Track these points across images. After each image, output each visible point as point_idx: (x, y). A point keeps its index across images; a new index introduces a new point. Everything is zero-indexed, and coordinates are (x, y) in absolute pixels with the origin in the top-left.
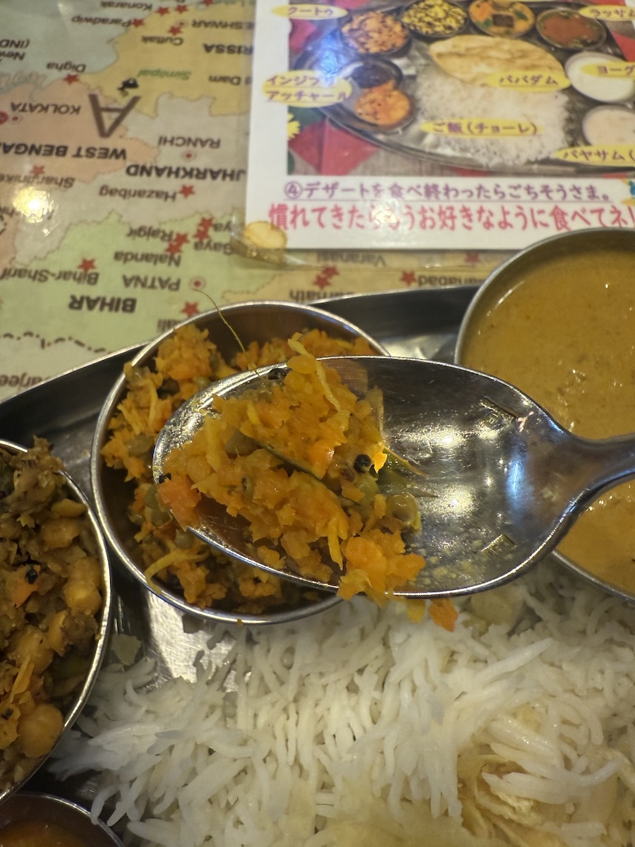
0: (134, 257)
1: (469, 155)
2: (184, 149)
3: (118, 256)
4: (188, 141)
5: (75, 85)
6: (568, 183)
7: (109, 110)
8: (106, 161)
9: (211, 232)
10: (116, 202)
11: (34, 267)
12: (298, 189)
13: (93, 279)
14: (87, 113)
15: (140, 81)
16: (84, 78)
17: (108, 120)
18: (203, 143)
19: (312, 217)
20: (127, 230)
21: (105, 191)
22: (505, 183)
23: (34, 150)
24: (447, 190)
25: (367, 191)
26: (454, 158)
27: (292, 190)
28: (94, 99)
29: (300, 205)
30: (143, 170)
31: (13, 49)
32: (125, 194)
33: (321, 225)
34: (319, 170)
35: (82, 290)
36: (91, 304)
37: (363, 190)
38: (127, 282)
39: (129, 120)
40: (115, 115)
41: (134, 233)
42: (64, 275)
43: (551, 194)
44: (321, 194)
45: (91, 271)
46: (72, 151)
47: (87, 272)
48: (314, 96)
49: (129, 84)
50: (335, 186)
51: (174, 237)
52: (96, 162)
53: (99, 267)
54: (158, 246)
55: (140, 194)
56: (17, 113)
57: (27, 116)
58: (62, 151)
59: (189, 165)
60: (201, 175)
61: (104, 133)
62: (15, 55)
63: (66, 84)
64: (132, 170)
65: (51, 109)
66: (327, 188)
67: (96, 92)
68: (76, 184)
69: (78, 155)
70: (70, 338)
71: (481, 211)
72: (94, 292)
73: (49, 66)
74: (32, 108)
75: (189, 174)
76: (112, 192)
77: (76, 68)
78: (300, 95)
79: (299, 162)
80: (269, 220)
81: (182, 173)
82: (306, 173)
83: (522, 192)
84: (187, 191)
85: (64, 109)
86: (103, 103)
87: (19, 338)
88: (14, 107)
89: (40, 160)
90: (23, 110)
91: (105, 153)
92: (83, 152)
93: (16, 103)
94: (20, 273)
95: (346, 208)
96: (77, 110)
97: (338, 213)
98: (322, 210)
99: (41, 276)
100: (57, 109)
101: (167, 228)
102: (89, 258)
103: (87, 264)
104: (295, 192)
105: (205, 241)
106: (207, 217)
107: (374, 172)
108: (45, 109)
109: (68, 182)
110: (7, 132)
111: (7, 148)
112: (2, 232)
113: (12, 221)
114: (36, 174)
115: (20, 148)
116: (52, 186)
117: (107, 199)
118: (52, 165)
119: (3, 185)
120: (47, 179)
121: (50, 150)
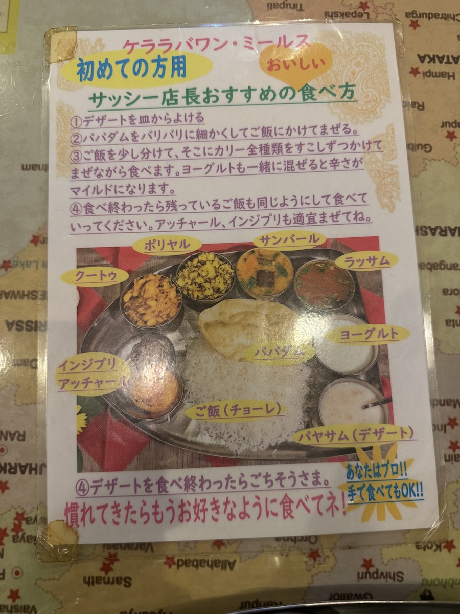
1: (223, 443)
6: (298, 468)
9: (24, 526)
12: (86, 486)
19: (97, 514)
22: (248, 471)
24: (202, 481)
25: (140, 486)
26: (210, 446)
27: (81, 488)
29: (89, 502)
33: (104, 522)
34: (102, 466)
37: (136, 485)
43: (284, 482)
44: (103, 490)
48: (99, 382)
50: (115, 482)
60: (13, 469)
66: (108, 485)
71: (227, 503)
75: (3, 469)
78: (87, 382)
80: (65, 518)
82: (92, 471)
83: (261, 481)
95: (123, 503)
97: (117, 509)
98: (104, 507)
104: (84, 490)
105: (20, 534)
106: (20, 511)
107: (146, 466)
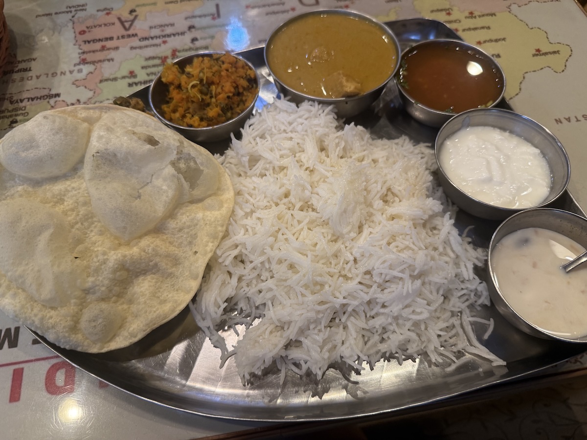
0: (149, 67)
2: (161, 29)
3: (143, 68)
4: (161, 26)
5: (110, 15)
7: (126, 21)
8: (131, 39)
10: (138, 51)
11: (111, 77)
13: (135, 76)
14: (118, 24)
15: (137, 9)
16: (113, 12)
17: (127, 25)
18: (167, 25)
20: (144, 59)
21: (132, 48)
23: (100, 40)
28: (119, 19)
30: (146, 39)
31: (81, 8)
32: (140, 48)
35: (132, 80)
36: (137, 84)
38: (148, 75)
39: (136, 23)
40: (130, 23)
41: (147, 59)
42: (124, 77)
45: (134, 74)
46: (115, 37)
47: (132, 74)
49: (132, 11)
51: (163, 58)
52: (126, 40)
53: (136, 72)
54: (157, 62)
55: (146, 46)
56: (89, 29)
57: (94, 29)
58: (111, 39)
59: (164, 33)
60: (169, 36)
61: (127, 29)
62: (82, 10)
63: (106, 16)
64: (142, 40)
65: (103, 26)
67: (120, 16)
68: (120, 48)
69: (118, 38)
72: (136, 80)
73: (98, 11)
74: (95, 27)
76: (135, 48)
77: (109, 9)
81: (161, 37)
84: (165, 42)
85: (108, 25)
86: (123, 19)
88: (87, 28)
89: (103, 43)
90: (92, 28)
91: (129, 36)
92: (120, 38)
93: (88, 26)
94: (107, 80)
96: (113, 24)
99: (115, 79)
100: (105, 25)
101: (160, 55)
102: (131, 70)
103: (131, 72)
108: (100, 26)
109: (117, 48)
110: (88, 37)
111: (89, 42)
112: (95, 69)
113: (98, 65)
114: (103, 48)
115: (94, 41)
116: (111, 51)
117: (134, 51)
118: (109, 44)
119: (92, 54)
120: (109, 49)
121: (107, 39)
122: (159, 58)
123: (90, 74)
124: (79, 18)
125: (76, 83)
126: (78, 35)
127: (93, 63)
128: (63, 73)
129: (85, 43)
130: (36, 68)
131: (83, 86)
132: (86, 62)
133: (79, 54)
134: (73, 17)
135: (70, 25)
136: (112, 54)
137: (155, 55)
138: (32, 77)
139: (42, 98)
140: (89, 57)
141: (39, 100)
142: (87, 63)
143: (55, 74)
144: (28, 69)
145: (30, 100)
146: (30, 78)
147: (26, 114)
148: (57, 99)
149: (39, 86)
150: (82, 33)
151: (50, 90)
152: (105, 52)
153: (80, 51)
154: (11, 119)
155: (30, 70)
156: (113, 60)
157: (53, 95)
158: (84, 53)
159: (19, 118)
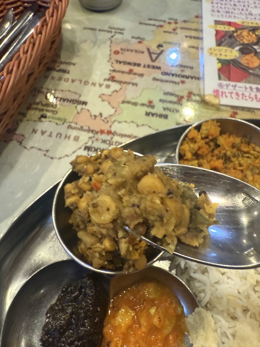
0: (166, 101)
2: (181, 68)
3: (161, 100)
4: (182, 66)
5: (141, 45)
7: (154, 53)
8: (154, 70)
9: (192, 96)
10: (159, 83)
11: (133, 101)
12: (223, 85)
13: (153, 107)
14: (146, 53)
15: (164, 45)
16: (144, 42)
17: (154, 56)
18: (187, 67)
19: (229, 95)
20: (163, 92)
21: (154, 79)
23: (129, 64)
25: (247, 88)
27: (220, 85)
28: (148, 50)
29: (224, 91)
30: (166, 74)
31: (119, 31)
32: (162, 81)
33: (232, 98)
34: (229, 79)
35: (149, 110)
36: (153, 115)
37: (246, 88)
38: (165, 109)
39: (161, 57)
40: (156, 55)
41: (166, 94)
42: (143, 105)
44: (230, 88)
45: (152, 105)
46: (142, 65)
47: (150, 104)
48: (226, 56)
49: (160, 46)
50: (235, 86)
51: (179, 96)
52: (151, 70)
53: (155, 103)
54: (174, 99)
55: (167, 81)
56: (123, 51)
57: (126, 53)
58: (139, 65)
59: (183, 74)
61: (153, 61)
62: (121, 33)
63: (138, 44)
64: (164, 74)
65: (134, 51)
66: (233, 86)
67: (149, 47)
68: (145, 77)
69: (144, 67)
70: (147, 125)
72: (153, 111)
73: (133, 37)
74: (128, 50)
75: (183, 76)
76: (157, 80)
77: (141, 39)
78: (221, 55)
79: (222, 76)
80: (213, 94)
81: (180, 76)
82: (225, 80)
84: (183, 82)
85: (138, 52)
86: (151, 51)
87: (129, 123)
88: (122, 49)
89: (132, 67)
90: (125, 51)
91: (154, 67)
92: (146, 66)
94: (128, 102)
95: (240, 93)
96: (143, 52)
97: (237, 94)
98: (232, 93)
99: (135, 104)
100: (136, 51)
101: (177, 93)
102: (151, 100)
103: (150, 102)
104: (222, 86)
105: (190, 99)
106: (190, 91)
107: (250, 82)
108: (132, 51)
109: (142, 75)
110: (120, 57)
111: (120, 62)
112: (121, 89)
113: (124, 86)
114: (131, 72)
115: (125, 63)
116: (137, 76)
117: (155, 82)
118: (136, 69)
119: (120, 74)
120: (135, 74)
121: (135, 64)
122: (177, 96)
123: (115, 92)
124: (116, 39)
125: (103, 96)
126: (113, 54)
127: (120, 82)
128: (94, 84)
129: (117, 63)
130: (74, 72)
131: (107, 101)
132: (114, 79)
133: (110, 70)
134: (112, 37)
135: (109, 43)
136: (137, 80)
137: (173, 92)
138: (68, 79)
139: (72, 102)
140: (118, 77)
141: (69, 102)
142: (115, 81)
143: (87, 83)
144: (67, 71)
145: (62, 100)
146: (66, 80)
147: (55, 113)
148: (84, 106)
149: (72, 89)
150: (117, 53)
151: (80, 96)
152: (132, 76)
153: (112, 69)
154: (41, 113)
155: (68, 73)
156: (136, 85)
157: (81, 102)
158: (114, 71)
159: (49, 114)
